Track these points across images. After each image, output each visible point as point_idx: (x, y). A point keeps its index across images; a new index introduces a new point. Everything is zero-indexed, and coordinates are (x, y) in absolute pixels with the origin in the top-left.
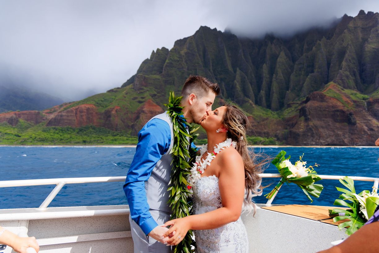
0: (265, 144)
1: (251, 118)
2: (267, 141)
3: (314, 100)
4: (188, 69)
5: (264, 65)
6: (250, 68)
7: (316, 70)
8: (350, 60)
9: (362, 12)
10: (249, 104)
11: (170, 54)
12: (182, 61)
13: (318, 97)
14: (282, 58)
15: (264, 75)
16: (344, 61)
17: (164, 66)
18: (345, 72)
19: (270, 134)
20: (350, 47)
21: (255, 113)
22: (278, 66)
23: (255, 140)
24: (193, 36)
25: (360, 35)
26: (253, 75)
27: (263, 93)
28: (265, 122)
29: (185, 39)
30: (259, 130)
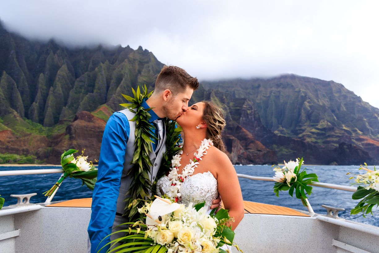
0: (20, 162)
1: (9, 132)
2: (25, 159)
3: (82, 119)
5: (41, 75)
6: (23, 74)
7: (95, 91)
8: (124, 88)
9: (140, 48)
10: (12, 116)
13: (87, 116)
14: (63, 71)
15: (40, 85)
16: (119, 87)
18: (117, 97)
19: (30, 151)
20: (126, 75)
21: (16, 127)
22: (57, 79)
23: (7, 159)
25: (137, 67)
26: (26, 84)
27: (35, 105)
28: (26, 138)
30: (16, 147)
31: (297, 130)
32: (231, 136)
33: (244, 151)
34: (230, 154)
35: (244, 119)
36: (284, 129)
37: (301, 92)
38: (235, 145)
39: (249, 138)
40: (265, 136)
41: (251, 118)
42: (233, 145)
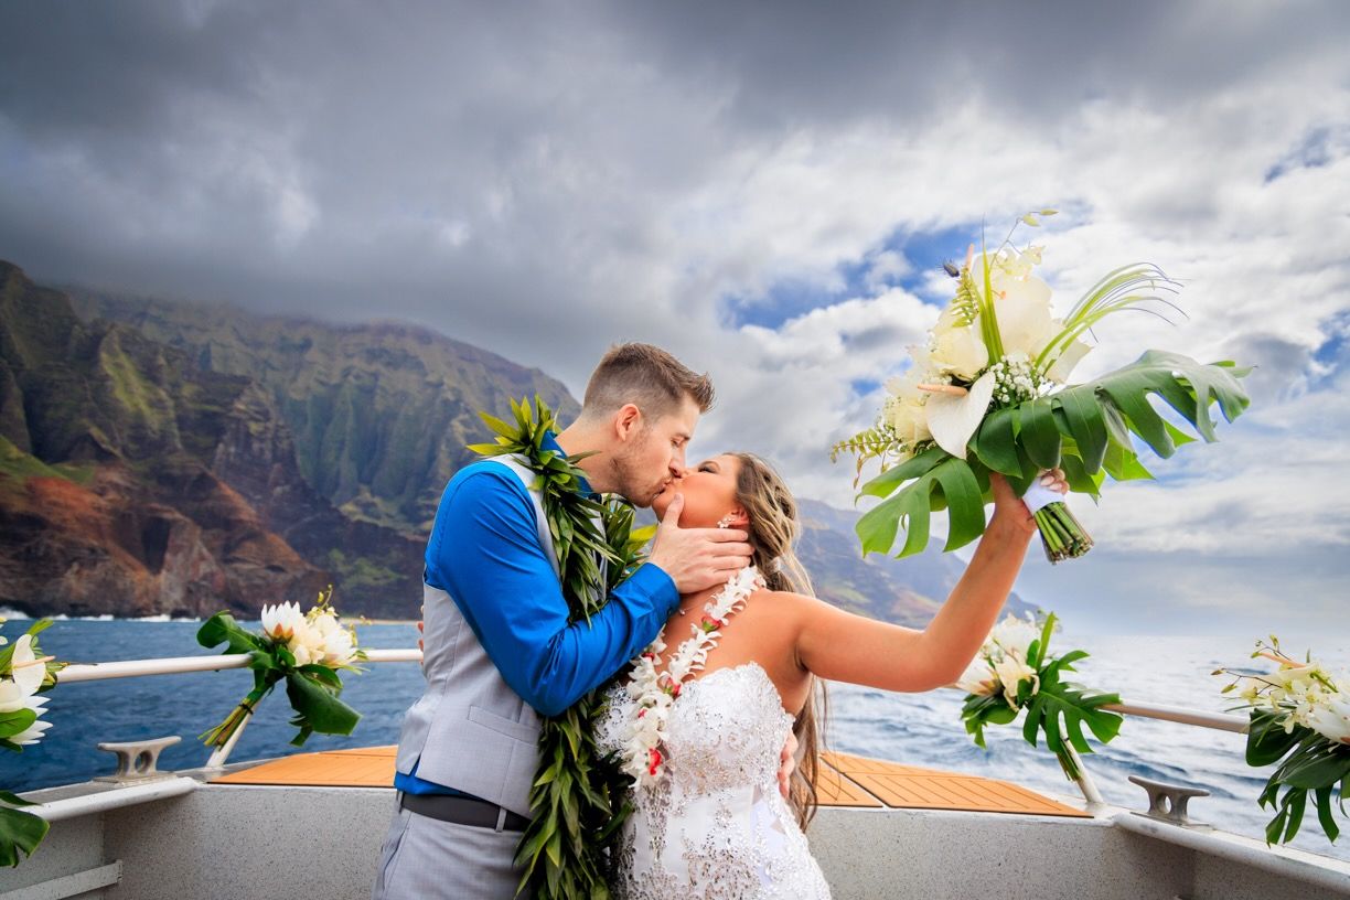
31: (419, 508)
32: (166, 507)
33: (215, 568)
34: (152, 578)
35: (232, 449)
36: (377, 500)
37: (445, 387)
38: (178, 542)
39: (241, 521)
40: (308, 519)
41: (262, 450)
42: (170, 544)
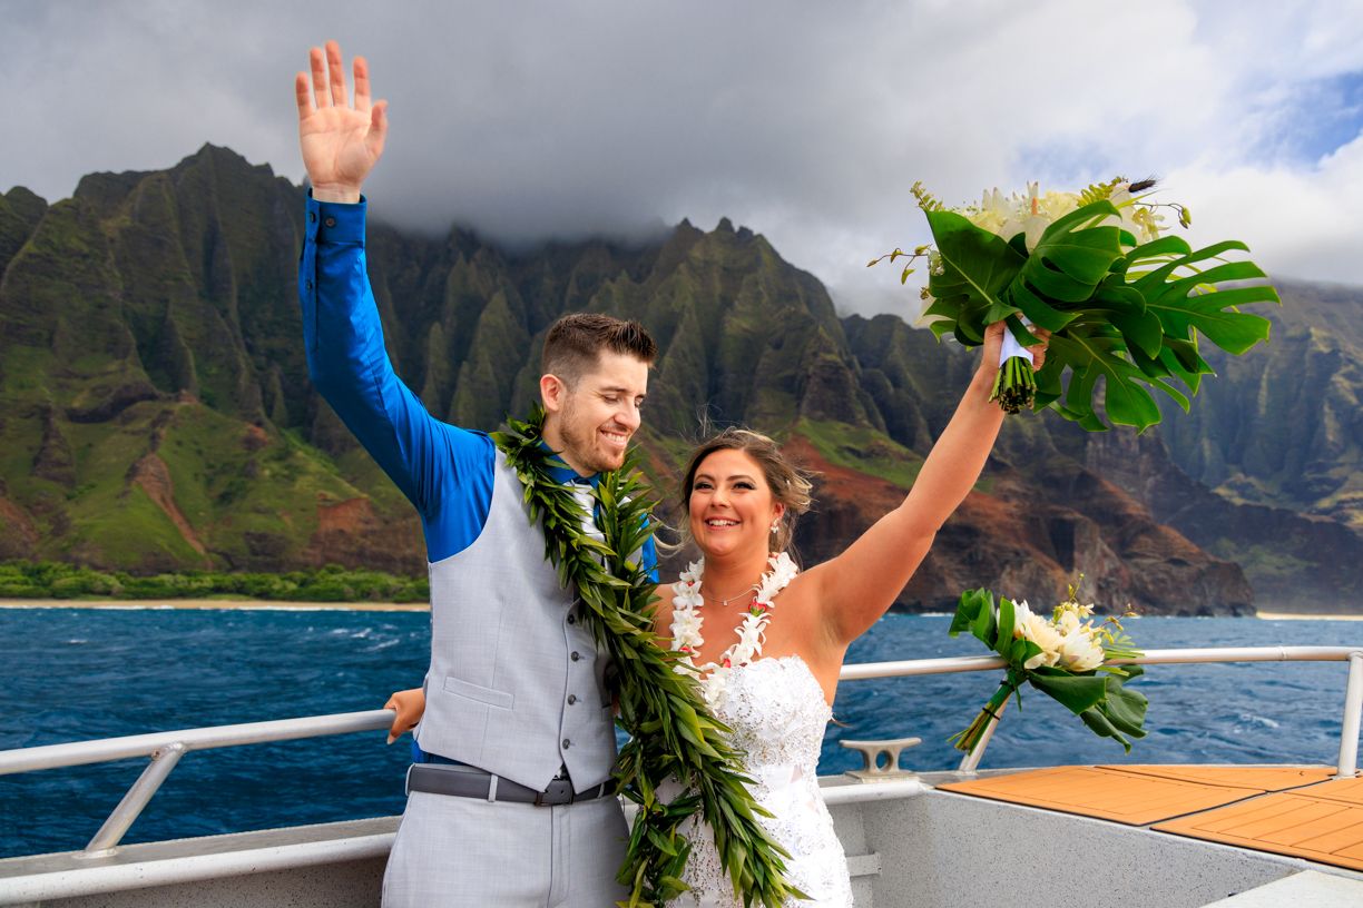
0: (400, 598)
1: (363, 504)
2: (411, 588)
4: (127, 295)
5: (433, 329)
8: (685, 356)
9: (725, 224)
11: (47, 222)
12: (104, 259)
14: (496, 315)
15: (432, 360)
16: (668, 354)
17: (10, 267)
18: (666, 386)
20: (687, 315)
21: (379, 487)
22: (479, 337)
23: (364, 586)
24: (169, 172)
25: (718, 287)
28: (410, 522)
29: (132, 178)
30: (385, 550)
31: (1309, 484)
32: (1065, 509)
33: (1118, 564)
34: (1067, 576)
35: (1101, 446)
36: (1252, 480)
37: (1314, 339)
38: (1083, 541)
39: (1130, 516)
40: (1186, 508)
41: (1128, 442)
42: (1076, 543)
